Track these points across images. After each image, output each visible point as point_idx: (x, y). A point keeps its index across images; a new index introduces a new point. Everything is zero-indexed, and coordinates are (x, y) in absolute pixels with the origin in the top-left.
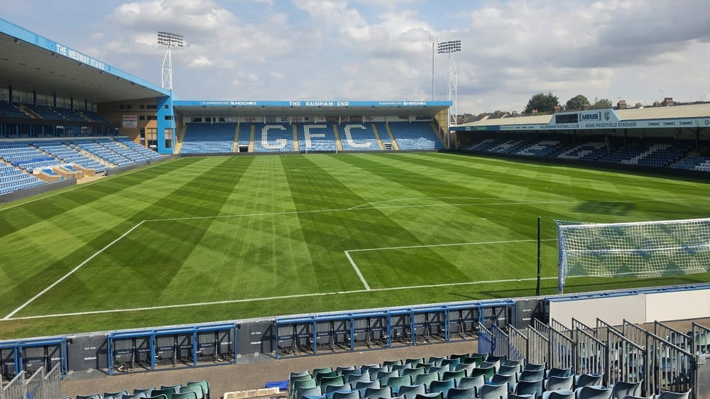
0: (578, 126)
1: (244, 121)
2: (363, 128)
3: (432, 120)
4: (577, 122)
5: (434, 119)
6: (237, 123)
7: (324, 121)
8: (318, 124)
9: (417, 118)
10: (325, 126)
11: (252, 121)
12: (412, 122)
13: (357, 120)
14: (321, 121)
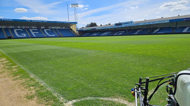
0: (122, 26)
1: (5, 28)
2: (50, 30)
3: (69, 28)
4: (122, 25)
5: (70, 28)
6: (2, 28)
7: (36, 28)
8: (34, 29)
9: (65, 28)
10: (37, 30)
11: (8, 28)
12: (64, 29)
13: (47, 28)
14: (35, 28)
